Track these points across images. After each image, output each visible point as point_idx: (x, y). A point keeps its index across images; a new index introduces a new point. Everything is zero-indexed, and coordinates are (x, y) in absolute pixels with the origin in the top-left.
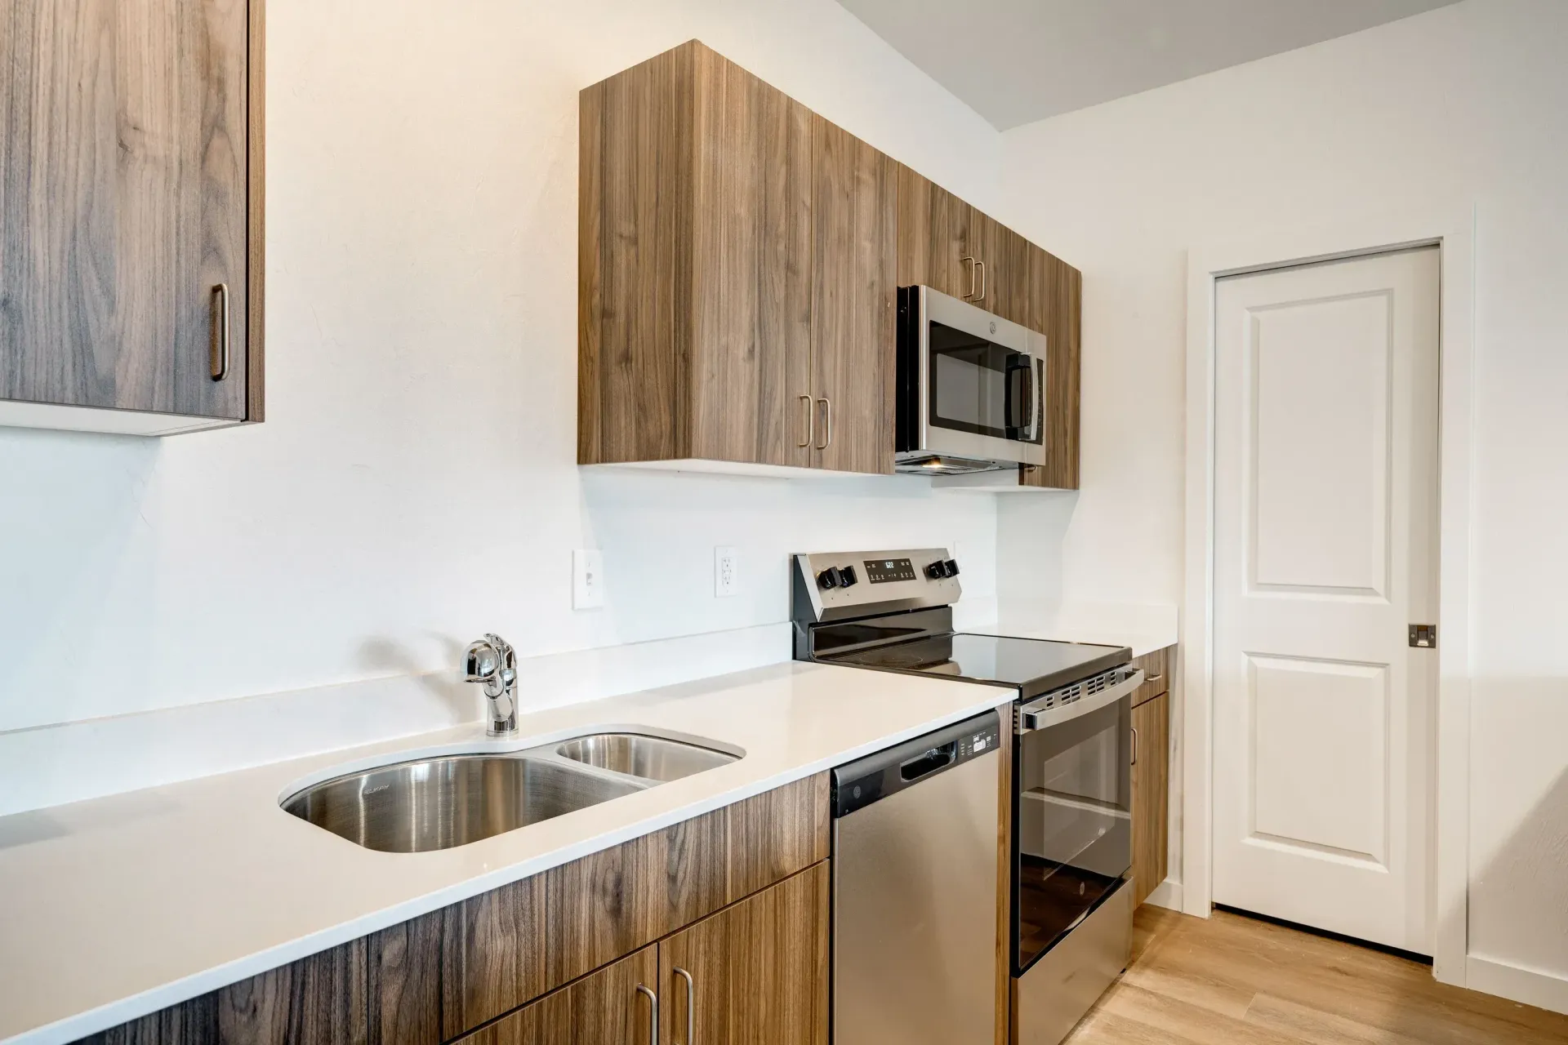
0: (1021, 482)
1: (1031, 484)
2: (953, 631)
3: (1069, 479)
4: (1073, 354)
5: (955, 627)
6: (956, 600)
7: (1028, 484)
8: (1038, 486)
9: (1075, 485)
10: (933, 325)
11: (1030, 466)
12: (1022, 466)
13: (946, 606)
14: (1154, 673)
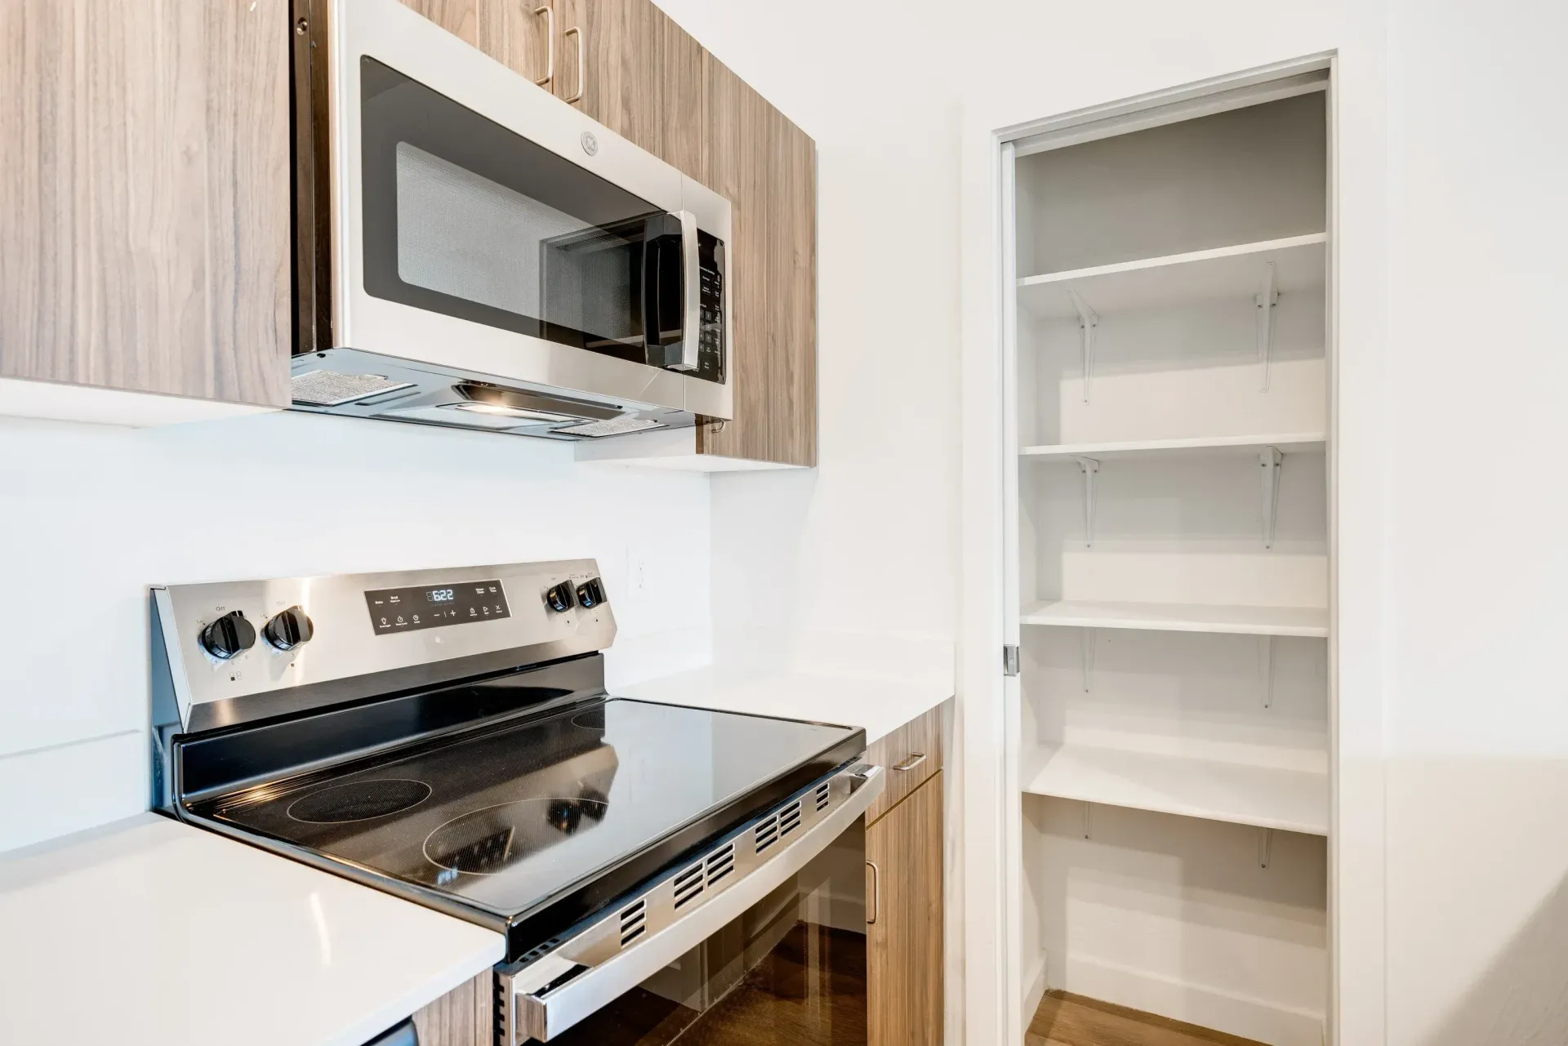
0: (700, 449)
1: (717, 451)
2: (607, 694)
3: (797, 446)
4: (802, 262)
5: (607, 687)
6: (609, 643)
7: (714, 453)
8: (734, 455)
9: (809, 458)
10: (370, 67)
11: (714, 420)
12: (700, 421)
13: (596, 653)
14: (916, 751)
